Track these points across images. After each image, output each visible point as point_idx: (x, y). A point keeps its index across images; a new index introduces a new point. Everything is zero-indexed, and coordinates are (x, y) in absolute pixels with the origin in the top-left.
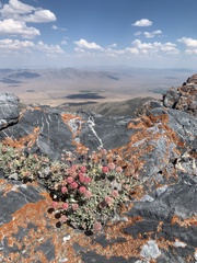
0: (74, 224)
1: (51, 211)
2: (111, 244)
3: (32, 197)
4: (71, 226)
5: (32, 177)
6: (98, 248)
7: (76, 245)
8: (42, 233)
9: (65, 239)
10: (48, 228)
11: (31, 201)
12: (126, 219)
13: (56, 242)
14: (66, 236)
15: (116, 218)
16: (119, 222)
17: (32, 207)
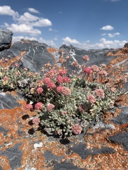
0: (48, 130)
1: (25, 117)
2: (94, 155)
3: (8, 103)
4: (45, 133)
5: (12, 86)
6: (76, 159)
7: (48, 153)
8: (12, 138)
9: (36, 146)
10: (20, 133)
11: (7, 107)
12: (112, 126)
13: (25, 148)
14: (38, 142)
15: (100, 125)
16: (103, 130)
17: (6, 112)
